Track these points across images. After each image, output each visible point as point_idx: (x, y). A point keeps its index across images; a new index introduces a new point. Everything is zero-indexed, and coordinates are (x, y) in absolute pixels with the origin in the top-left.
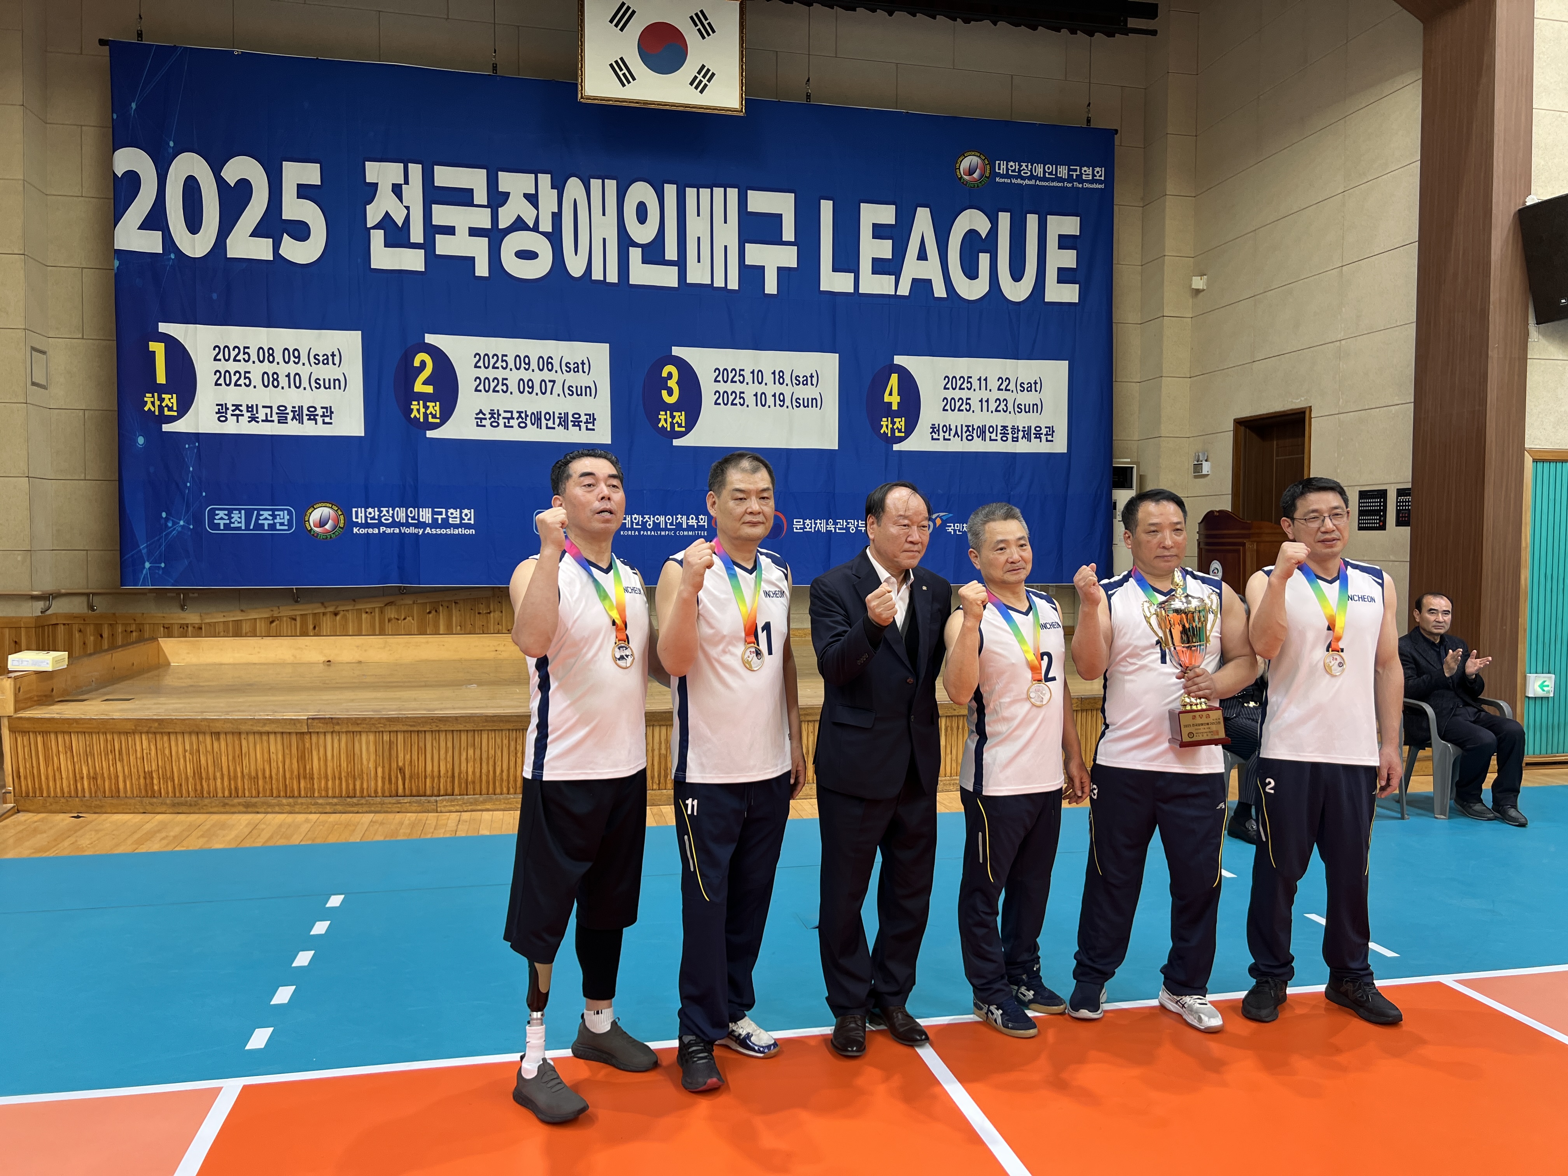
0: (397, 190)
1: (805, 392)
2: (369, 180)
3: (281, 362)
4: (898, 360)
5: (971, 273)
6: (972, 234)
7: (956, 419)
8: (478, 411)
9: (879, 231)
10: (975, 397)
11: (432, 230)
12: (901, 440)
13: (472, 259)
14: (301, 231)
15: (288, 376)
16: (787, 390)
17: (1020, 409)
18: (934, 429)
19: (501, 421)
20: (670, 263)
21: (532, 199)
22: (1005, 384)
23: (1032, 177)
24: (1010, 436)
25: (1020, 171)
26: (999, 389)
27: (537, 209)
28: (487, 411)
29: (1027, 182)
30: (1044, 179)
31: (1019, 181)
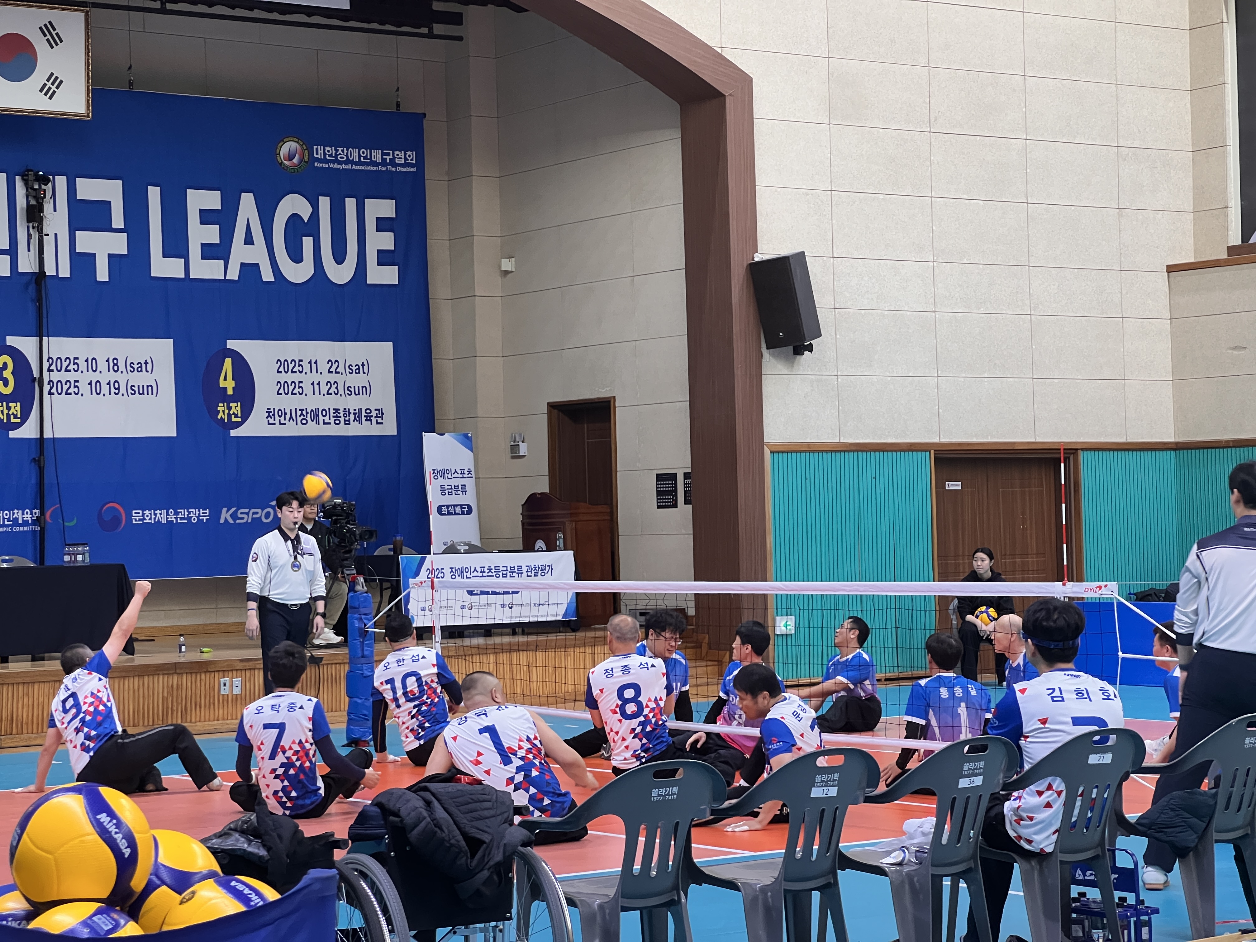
1: (140, 379)
4: (231, 344)
5: (296, 257)
6: (295, 217)
7: (290, 403)
9: (206, 217)
10: (307, 379)
12: (238, 425)
16: (122, 378)
18: (269, 413)
20: (3, 253)
22: (335, 366)
23: (348, 162)
24: (342, 419)
25: (336, 155)
26: (329, 372)
29: (344, 167)
30: (360, 163)
31: (336, 166)
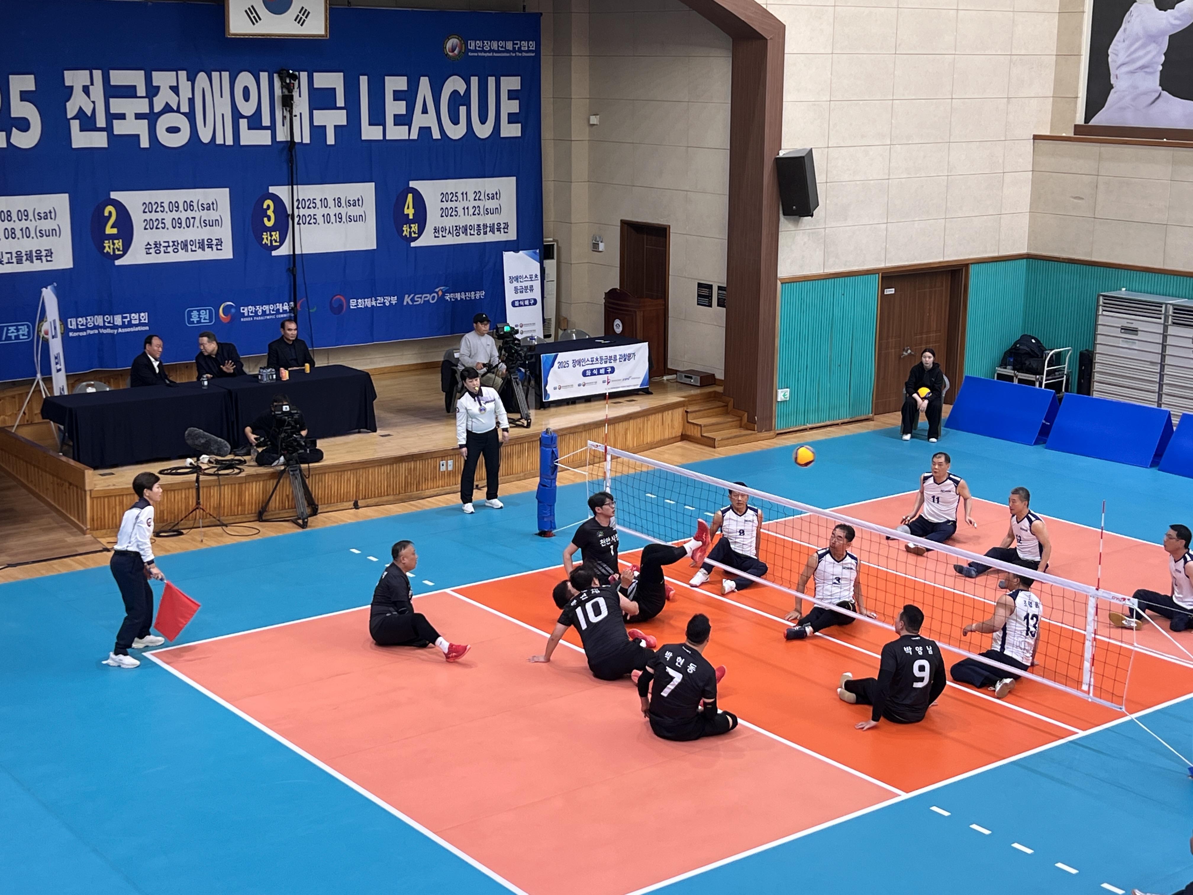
0: (86, 90)
1: (355, 211)
2: (67, 84)
3: (17, 220)
4: (412, 184)
5: (455, 121)
6: (455, 93)
7: (449, 222)
8: (146, 243)
9: (398, 96)
10: (460, 205)
11: (111, 117)
12: (416, 239)
13: (138, 136)
14: (24, 125)
15: (22, 230)
16: (343, 211)
17: (488, 212)
18: (436, 230)
19: (162, 249)
20: (266, 128)
21: (175, 89)
22: (478, 195)
23: (491, 51)
24: (482, 231)
25: (483, 47)
26: (475, 200)
27: (178, 95)
28: (152, 243)
29: (488, 54)
30: (498, 51)
31: (483, 54)
